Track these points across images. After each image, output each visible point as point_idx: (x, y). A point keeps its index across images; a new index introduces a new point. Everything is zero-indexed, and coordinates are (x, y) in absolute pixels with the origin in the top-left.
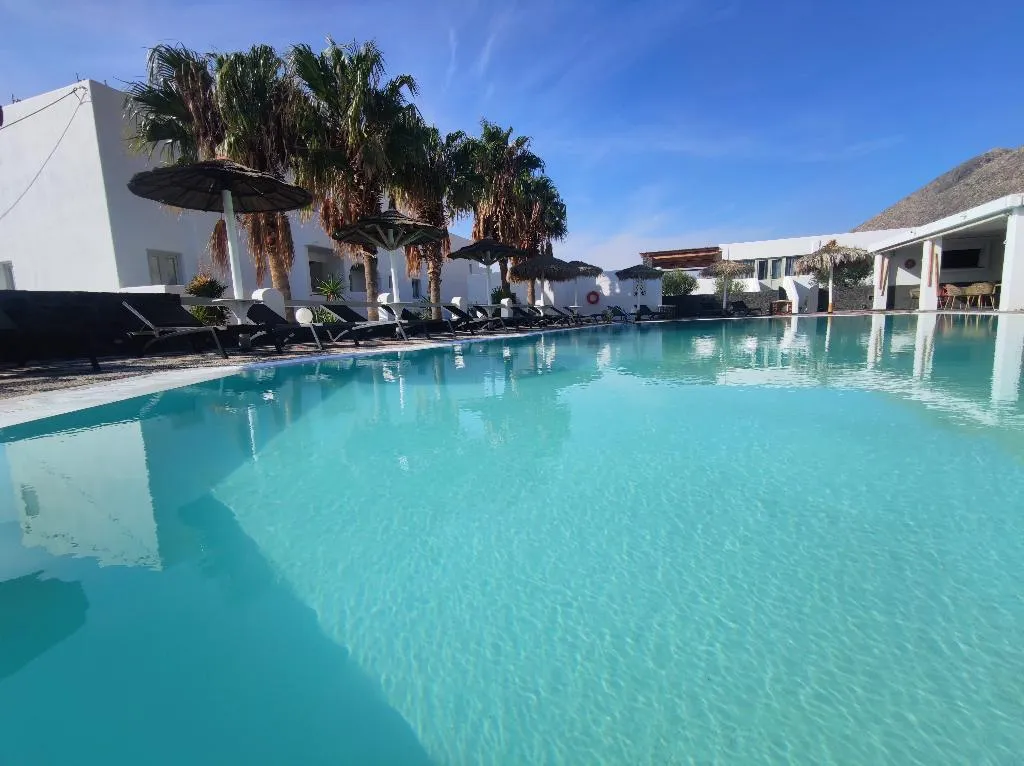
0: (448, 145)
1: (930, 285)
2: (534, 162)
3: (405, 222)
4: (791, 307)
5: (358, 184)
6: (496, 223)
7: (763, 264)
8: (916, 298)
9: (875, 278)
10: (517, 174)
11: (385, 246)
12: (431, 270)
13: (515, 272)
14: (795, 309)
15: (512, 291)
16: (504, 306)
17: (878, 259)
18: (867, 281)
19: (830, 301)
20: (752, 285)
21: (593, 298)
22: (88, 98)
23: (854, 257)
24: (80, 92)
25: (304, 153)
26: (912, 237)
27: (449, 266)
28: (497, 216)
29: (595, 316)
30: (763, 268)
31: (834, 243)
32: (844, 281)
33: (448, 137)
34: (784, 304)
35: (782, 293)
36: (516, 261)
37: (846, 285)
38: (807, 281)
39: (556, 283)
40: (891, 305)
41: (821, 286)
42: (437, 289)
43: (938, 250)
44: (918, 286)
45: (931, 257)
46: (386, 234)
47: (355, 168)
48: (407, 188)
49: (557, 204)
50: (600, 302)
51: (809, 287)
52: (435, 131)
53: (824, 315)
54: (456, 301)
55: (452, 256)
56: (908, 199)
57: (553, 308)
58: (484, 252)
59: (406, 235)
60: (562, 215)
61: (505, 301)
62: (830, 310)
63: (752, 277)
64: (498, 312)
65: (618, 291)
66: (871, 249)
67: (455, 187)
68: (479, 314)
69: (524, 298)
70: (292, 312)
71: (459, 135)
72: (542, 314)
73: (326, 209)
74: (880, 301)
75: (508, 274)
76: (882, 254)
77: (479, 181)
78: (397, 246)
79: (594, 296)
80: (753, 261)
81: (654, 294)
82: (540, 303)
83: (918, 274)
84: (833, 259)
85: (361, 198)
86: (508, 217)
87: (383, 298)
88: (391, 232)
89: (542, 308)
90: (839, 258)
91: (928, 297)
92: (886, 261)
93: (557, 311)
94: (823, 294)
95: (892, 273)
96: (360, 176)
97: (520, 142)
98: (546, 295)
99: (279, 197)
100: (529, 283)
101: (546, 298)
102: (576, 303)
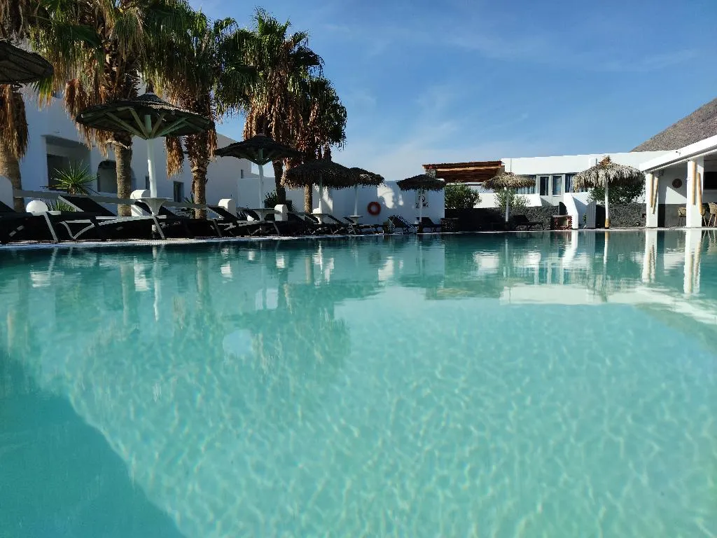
0: (217, 32)
1: (695, 203)
2: (311, 59)
3: (166, 107)
4: (570, 222)
5: (111, 65)
6: (270, 122)
7: (544, 180)
8: (684, 216)
9: (647, 197)
10: (294, 71)
11: (142, 134)
12: (196, 168)
13: (290, 175)
14: (575, 224)
15: (288, 198)
16: (278, 213)
17: (648, 177)
18: (640, 200)
19: (607, 217)
20: (533, 200)
21: (374, 209)
23: (626, 174)
25: (45, 24)
26: (678, 156)
27: (217, 164)
28: (272, 115)
29: (376, 226)
30: (544, 183)
31: (608, 159)
32: (618, 200)
33: (216, 24)
34: (564, 219)
35: (562, 208)
36: (291, 164)
37: (621, 202)
38: (585, 197)
39: (334, 191)
40: (661, 223)
41: (598, 203)
42: (202, 190)
43: (701, 170)
44: (684, 206)
45: (694, 176)
46: (143, 121)
47: (107, 46)
48: (169, 75)
49: (337, 106)
50: (382, 213)
51: (587, 204)
52: (202, 17)
53: (602, 230)
54: (224, 203)
55: (220, 153)
56: (675, 126)
57: (331, 217)
58: (256, 151)
59: (166, 123)
60: (341, 120)
61: (279, 208)
62: (606, 226)
63: (533, 192)
64: (271, 217)
65: (401, 203)
66: (642, 168)
67: (225, 80)
68: (250, 218)
69: (301, 206)
70: (22, 204)
71: (229, 21)
72: (320, 223)
73: (72, 90)
74: (652, 218)
75: (283, 177)
76: (652, 173)
77: (251, 74)
78: (155, 135)
79: (375, 207)
80: (534, 176)
81: (437, 206)
82: (317, 211)
83: (684, 194)
84: (607, 176)
85: (114, 82)
86: (284, 117)
87: (137, 195)
88: (148, 118)
89: (319, 215)
90: (612, 174)
91: (694, 215)
92: (656, 179)
93: (336, 220)
94: (600, 210)
95: (661, 192)
96: (113, 56)
97: (298, 38)
98: (324, 202)
99: (12, 65)
100: (306, 189)
101: (325, 205)
102: (356, 212)
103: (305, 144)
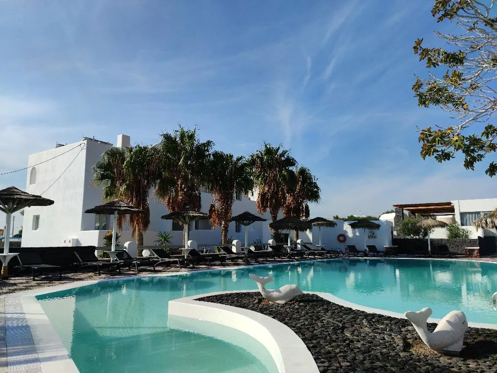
5: (184, 189)
12: (223, 225)
21: (342, 238)
22: (85, 147)
24: (82, 145)
33: (237, 159)
34: (474, 250)
50: (347, 241)
54: (235, 242)
65: (357, 235)
71: (241, 158)
79: (343, 237)
85: (185, 194)
102: (320, 244)
103: (294, 204)
